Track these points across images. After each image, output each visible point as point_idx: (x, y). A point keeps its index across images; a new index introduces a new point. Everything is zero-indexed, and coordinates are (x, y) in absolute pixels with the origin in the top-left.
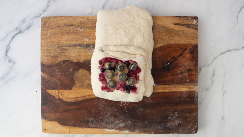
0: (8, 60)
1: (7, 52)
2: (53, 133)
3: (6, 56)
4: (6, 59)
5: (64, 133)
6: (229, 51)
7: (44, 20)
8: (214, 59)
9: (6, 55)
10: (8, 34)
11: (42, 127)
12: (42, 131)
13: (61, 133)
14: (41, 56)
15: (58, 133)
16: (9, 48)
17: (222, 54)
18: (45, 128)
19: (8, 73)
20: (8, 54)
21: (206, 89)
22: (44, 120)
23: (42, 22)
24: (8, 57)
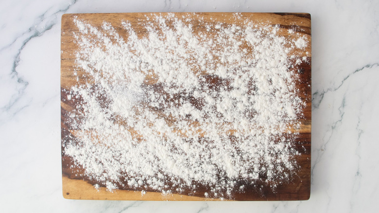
0: (16, 79)
1: (15, 66)
2: (80, 199)
3: (14, 73)
4: (13, 77)
5: (98, 199)
6: (368, 66)
7: (65, 20)
8: (345, 79)
9: (14, 70)
10: (17, 38)
11: (63, 189)
12: (63, 195)
13: (93, 199)
14: (62, 76)
15: (88, 199)
16: (18, 59)
17: (357, 71)
18: (67, 192)
19: (16, 100)
20: (17, 69)
21: (332, 127)
22: (66, 178)
23: (62, 23)
24: (17, 74)
